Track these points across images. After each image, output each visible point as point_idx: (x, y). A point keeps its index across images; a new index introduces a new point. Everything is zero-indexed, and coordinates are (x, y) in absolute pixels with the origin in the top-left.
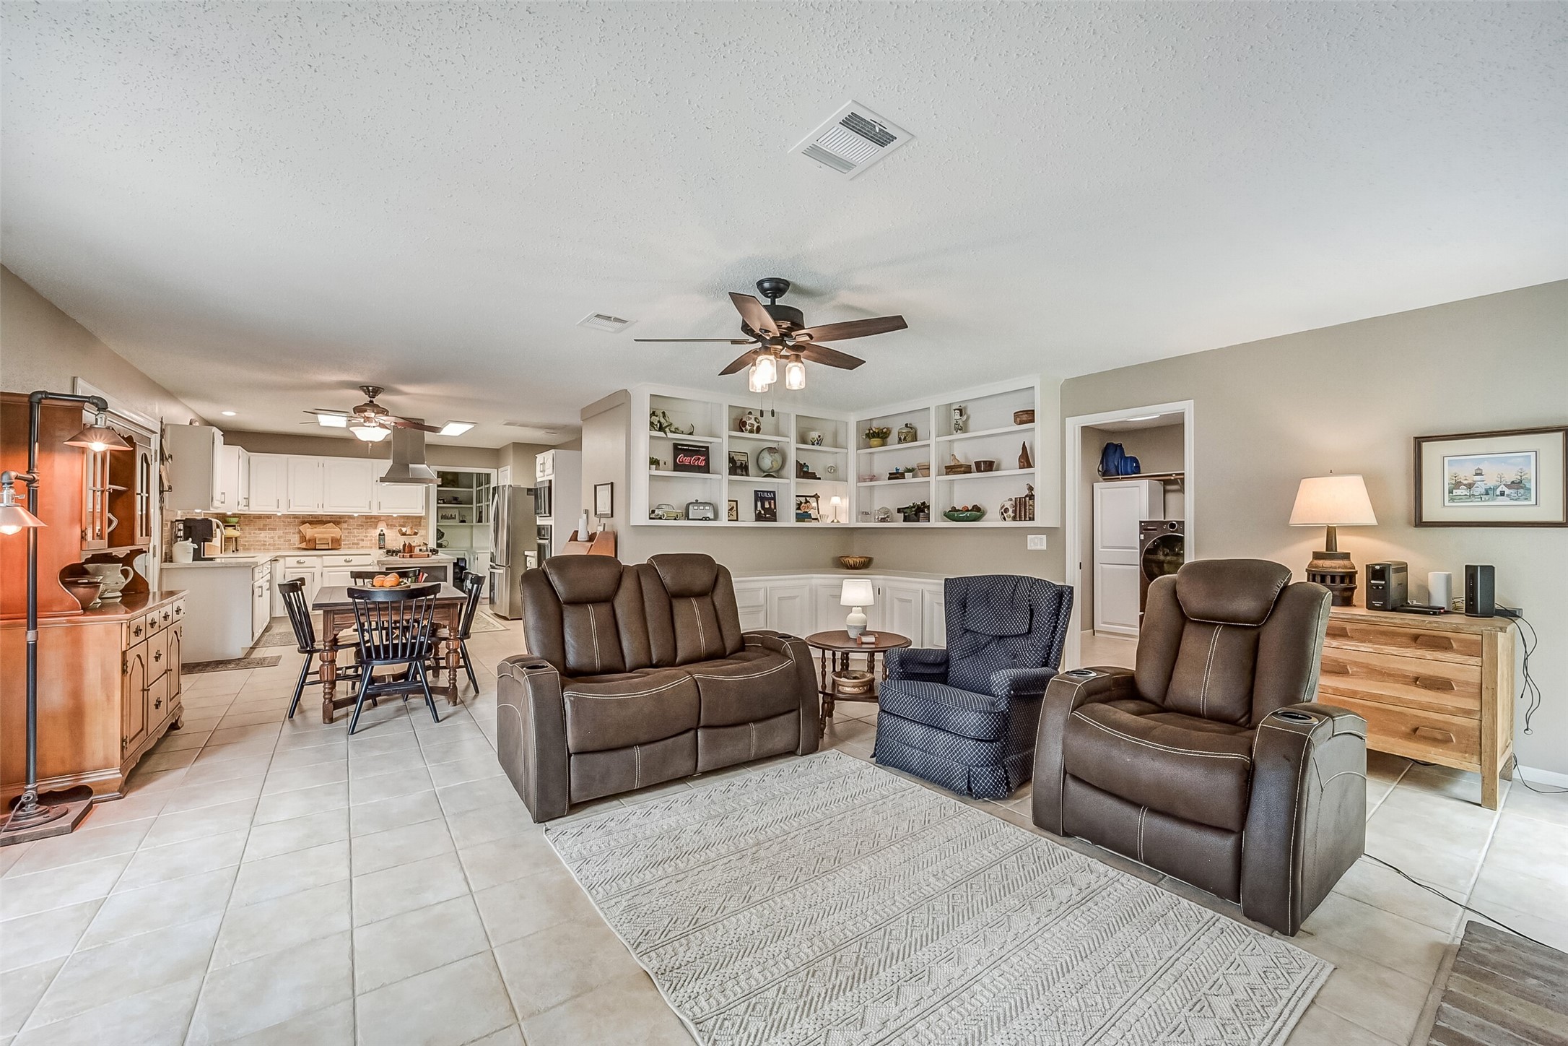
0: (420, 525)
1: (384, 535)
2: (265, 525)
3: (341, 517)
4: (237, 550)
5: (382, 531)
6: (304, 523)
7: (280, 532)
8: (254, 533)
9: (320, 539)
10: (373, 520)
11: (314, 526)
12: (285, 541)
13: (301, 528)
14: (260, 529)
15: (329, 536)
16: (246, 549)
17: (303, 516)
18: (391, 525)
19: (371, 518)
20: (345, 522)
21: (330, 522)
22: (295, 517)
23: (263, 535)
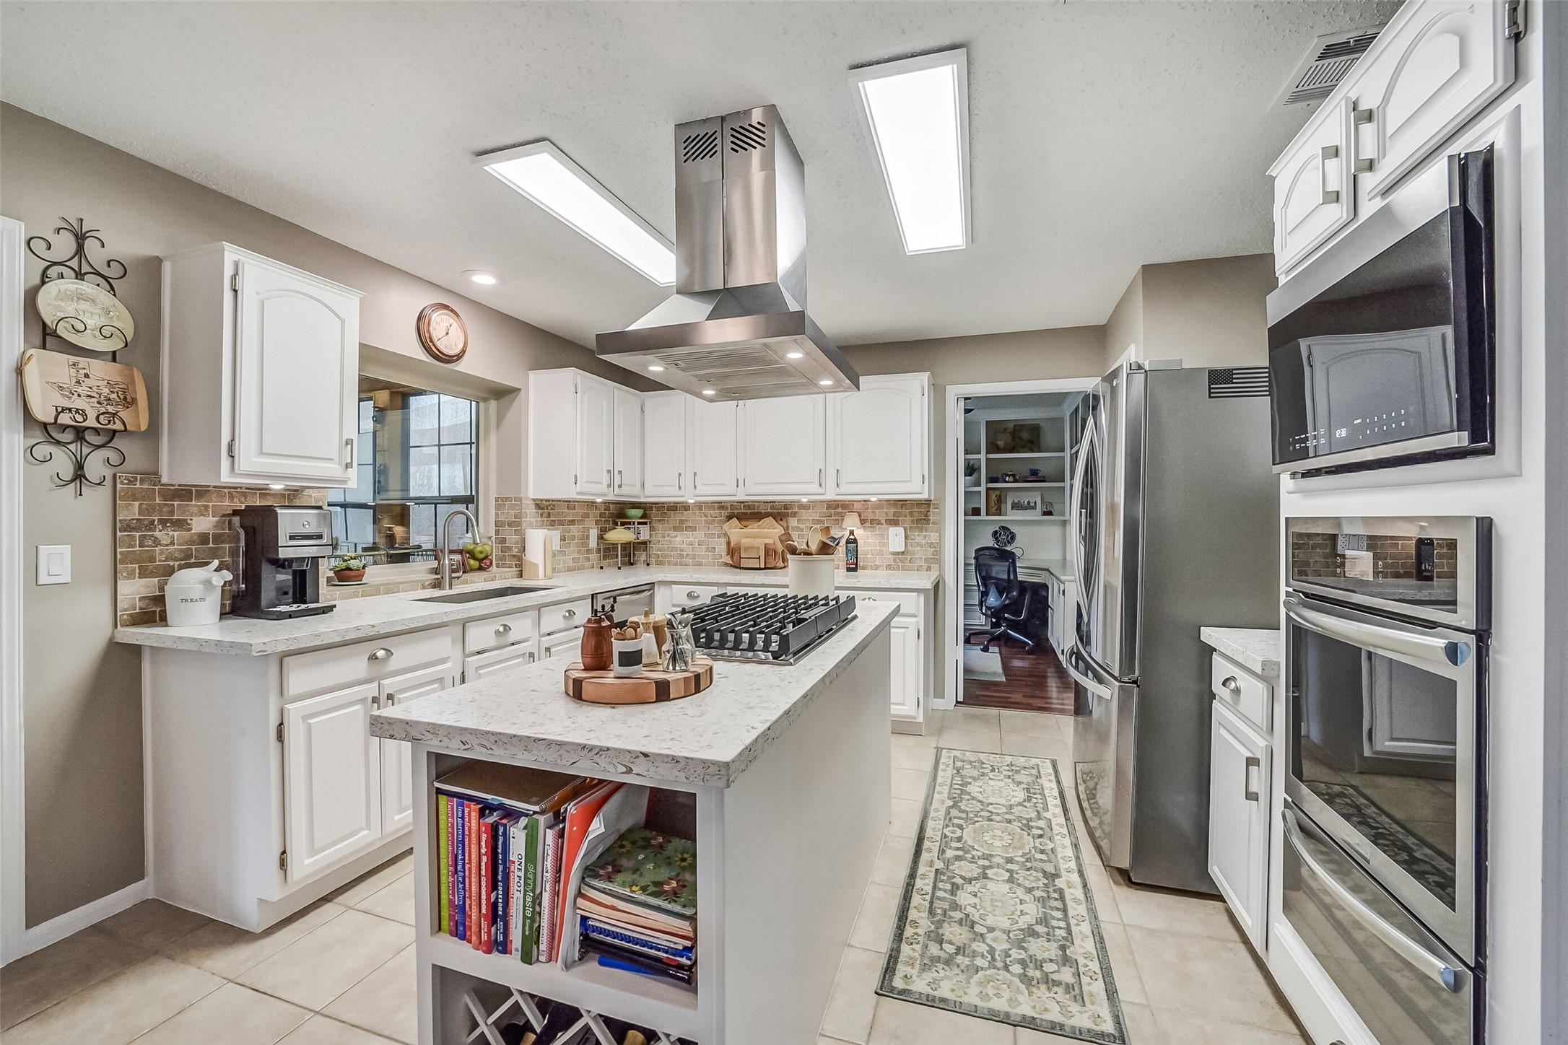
0: (928, 521)
1: (855, 541)
2: (681, 521)
3: (787, 505)
4: (648, 565)
5: (852, 533)
6: (729, 518)
7: (700, 534)
8: (669, 535)
9: (746, 549)
10: (840, 510)
11: (745, 523)
12: (707, 550)
13: (726, 526)
14: (675, 529)
15: (760, 543)
16: (659, 563)
17: (733, 505)
18: (872, 521)
19: (837, 507)
20: (794, 514)
21: (767, 515)
22: (721, 506)
23: (679, 539)
